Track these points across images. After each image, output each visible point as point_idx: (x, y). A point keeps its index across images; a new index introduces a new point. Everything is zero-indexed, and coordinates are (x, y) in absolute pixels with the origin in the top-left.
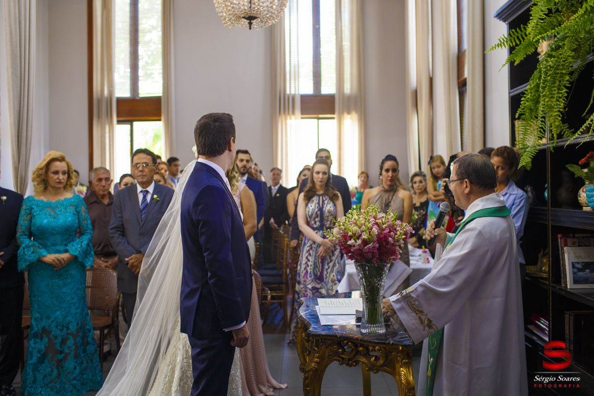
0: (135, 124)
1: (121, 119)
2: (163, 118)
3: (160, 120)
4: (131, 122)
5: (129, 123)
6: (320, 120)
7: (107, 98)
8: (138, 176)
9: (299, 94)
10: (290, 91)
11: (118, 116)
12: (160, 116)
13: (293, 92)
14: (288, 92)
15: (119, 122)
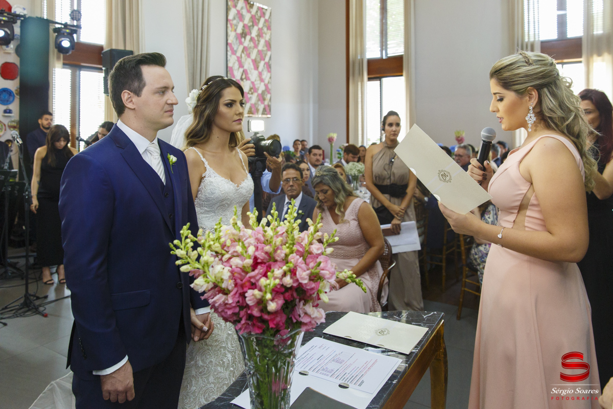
0: (384, 80)
1: (371, 76)
2: (404, 73)
3: (402, 76)
4: (379, 78)
5: (378, 79)
6: (564, 66)
7: (359, 59)
8: (288, 191)
9: (539, 40)
10: (529, 38)
11: (369, 74)
12: (402, 71)
13: (532, 39)
14: (526, 40)
15: (370, 79)
